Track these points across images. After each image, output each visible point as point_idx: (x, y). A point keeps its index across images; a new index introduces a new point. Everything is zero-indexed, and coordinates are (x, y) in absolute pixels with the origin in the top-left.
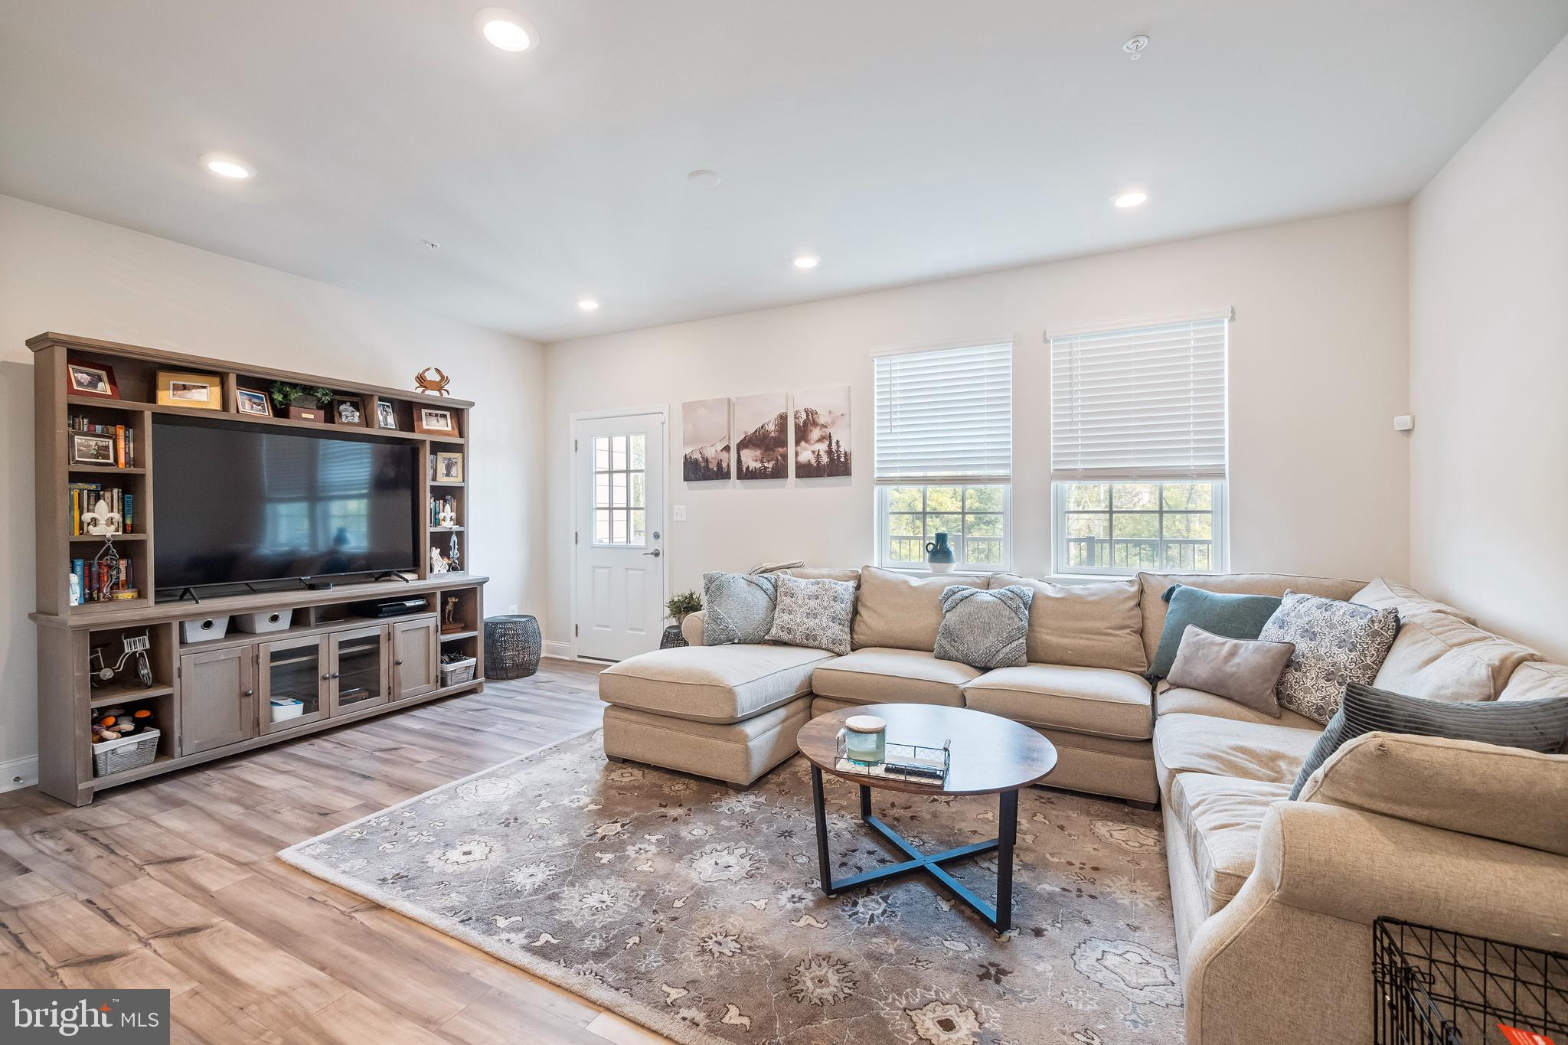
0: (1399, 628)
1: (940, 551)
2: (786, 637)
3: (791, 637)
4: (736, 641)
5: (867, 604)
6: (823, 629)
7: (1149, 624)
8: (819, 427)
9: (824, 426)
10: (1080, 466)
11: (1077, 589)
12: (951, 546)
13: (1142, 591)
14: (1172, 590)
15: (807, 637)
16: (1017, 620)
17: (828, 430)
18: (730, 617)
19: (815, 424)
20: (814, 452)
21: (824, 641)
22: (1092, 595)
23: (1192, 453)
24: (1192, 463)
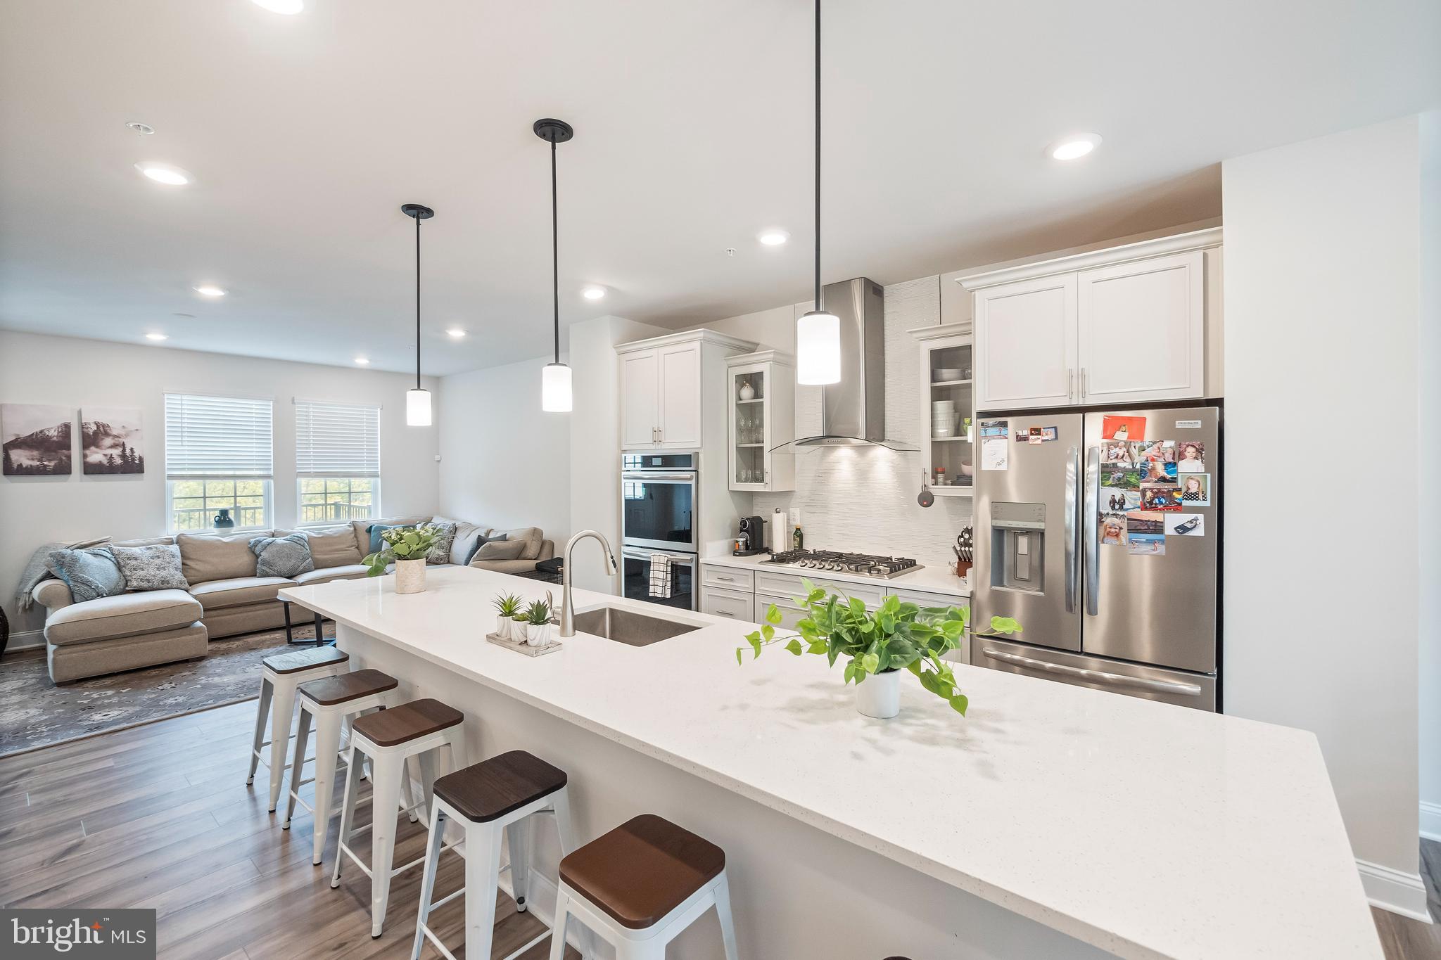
0: (456, 529)
1: (224, 520)
2: (145, 585)
3: (150, 584)
4: (105, 595)
5: (191, 557)
6: (172, 576)
7: (361, 543)
8: (111, 437)
9: (116, 436)
10: (312, 470)
11: (326, 531)
12: (231, 515)
13: (355, 529)
14: (371, 527)
15: (163, 582)
16: (305, 550)
17: (121, 440)
18: (95, 579)
19: (107, 434)
20: (105, 455)
21: (175, 583)
22: (335, 533)
23: (365, 466)
24: (365, 470)
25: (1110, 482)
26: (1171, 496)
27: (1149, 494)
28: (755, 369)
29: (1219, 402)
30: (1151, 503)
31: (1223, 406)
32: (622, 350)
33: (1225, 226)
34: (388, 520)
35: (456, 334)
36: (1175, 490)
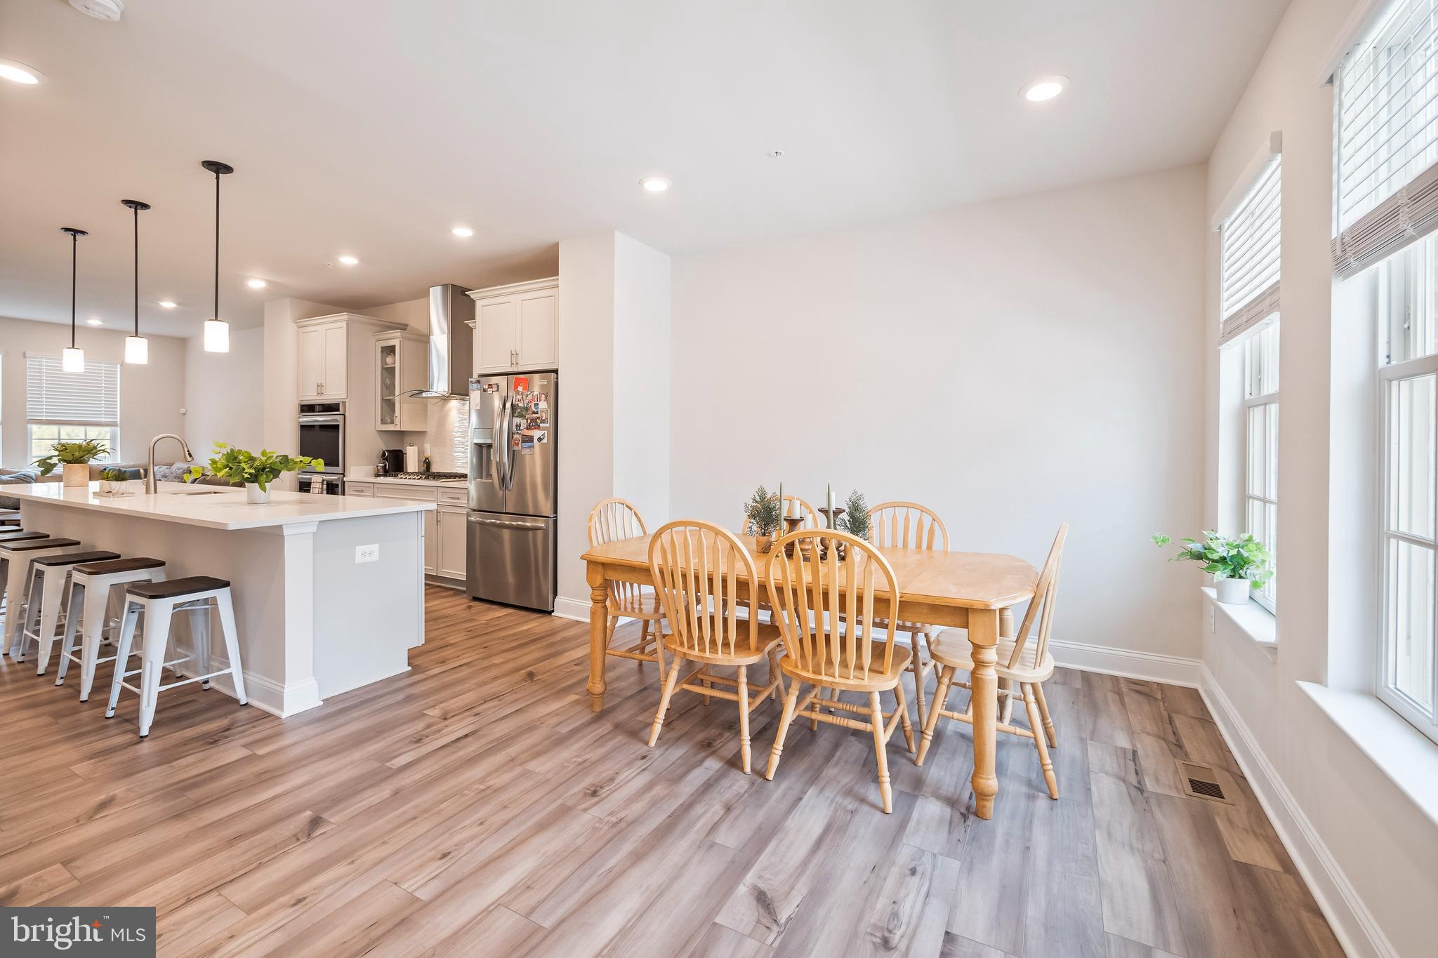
10: (45, 418)
23: (103, 416)
24: (103, 420)
25: (516, 415)
26: (537, 422)
27: (529, 421)
28: (391, 343)
29: (556, 371)
30: (529, 425)
31: (557, 374)
32: (301, 324)
33: (560, 277)
34: (124, 464)
35: (168, 305)
36: (538, 418)
